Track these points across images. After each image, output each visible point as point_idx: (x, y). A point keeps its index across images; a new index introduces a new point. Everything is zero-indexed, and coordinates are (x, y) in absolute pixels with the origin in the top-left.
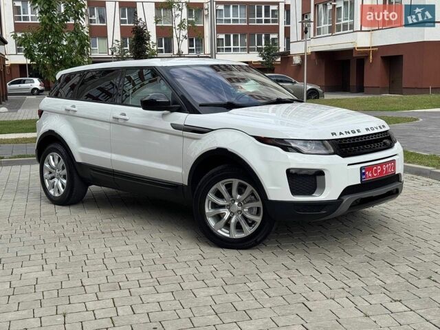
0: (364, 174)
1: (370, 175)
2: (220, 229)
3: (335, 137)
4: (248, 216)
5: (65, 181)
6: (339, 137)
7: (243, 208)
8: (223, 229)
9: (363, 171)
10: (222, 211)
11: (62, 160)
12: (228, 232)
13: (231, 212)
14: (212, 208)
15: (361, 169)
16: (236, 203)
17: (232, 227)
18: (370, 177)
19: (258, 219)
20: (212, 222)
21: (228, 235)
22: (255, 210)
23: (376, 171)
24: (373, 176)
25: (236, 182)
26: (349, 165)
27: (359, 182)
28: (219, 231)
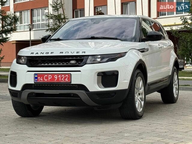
1: (42, 80)
9: (36, 76)
23: (47, 78)
24: (43, 80)
26: (28, 71)
27: (33, 83)
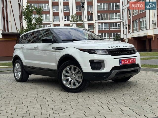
0: (121, 62)
2: (68, 85)
3: (109, 48)
4: (78, 79)
5: (20, 73)
6: (110, 48)
7: (76, 77)
8: (69, 85)
9: (121, 61)
10: (68, 78)
11: (20, 65)
12: (70, 86)
13: (72, 78)
14: (65, 77)
15: (120, 60)
16: (73, 75)
17: (72, 84)
18: (123, 63)
19: (81, 81)
20: (64, 82)
21: (70, 87)
22: (80, 77)
23: (126, 61)
24: (125, 63)
25: (73, 67)
27: (119, 65)
28: (67, 86)
